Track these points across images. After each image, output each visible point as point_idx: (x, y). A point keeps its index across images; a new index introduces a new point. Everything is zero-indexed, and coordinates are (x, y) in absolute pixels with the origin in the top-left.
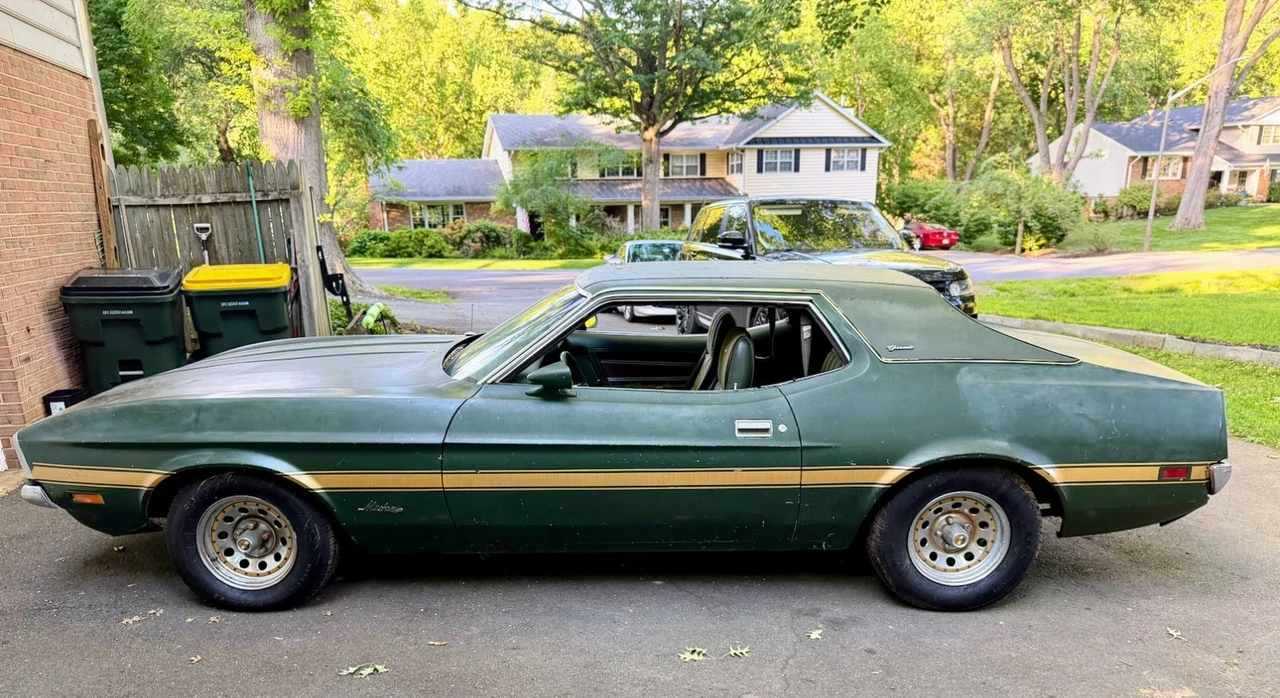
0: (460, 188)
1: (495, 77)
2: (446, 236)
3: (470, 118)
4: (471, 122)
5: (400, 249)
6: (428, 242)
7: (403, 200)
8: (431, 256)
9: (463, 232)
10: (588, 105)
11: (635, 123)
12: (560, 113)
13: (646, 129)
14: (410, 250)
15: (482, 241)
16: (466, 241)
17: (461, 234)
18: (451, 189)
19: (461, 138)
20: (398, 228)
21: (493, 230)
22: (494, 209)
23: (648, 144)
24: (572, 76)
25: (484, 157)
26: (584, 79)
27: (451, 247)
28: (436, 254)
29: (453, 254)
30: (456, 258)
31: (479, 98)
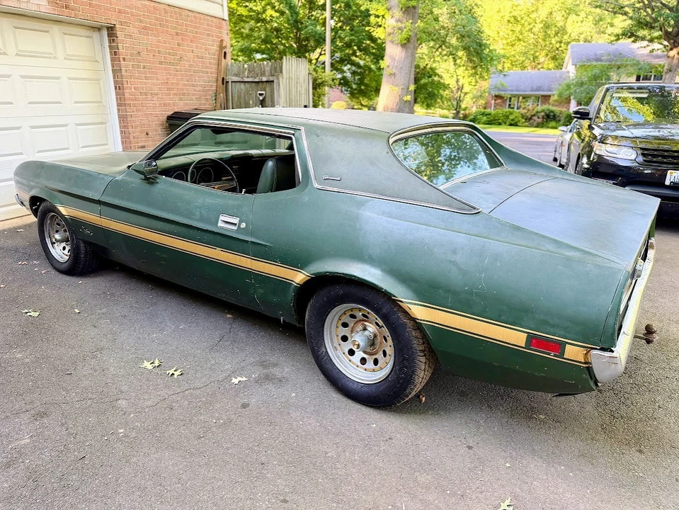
0: (540, 88)
1: (582, 22)
2: (522, 114)
3: (560, 47)
4: (560, 49)
5: (495, 120)
6: (511, 117)
7: (502, 93)
8: (511, 125)
9: (534, 112)
10: (632, 35)
11: (665, 46)
12: (611, 42)
13: (671, 49)
14: (500, 121)
15: (543, 118)
16: (534, 118)
17: (532, 114)
18: (535, 88)
19: (554, 58)
20: (498, 109)
21: (553, 112)
22: (552, 99)
23: (670, 60)
24: (625, 17)
25: (563, 70)
26: (631, 18)
27: (524, 120)
28: (514, 124)
29: (524, 124)
30: (525, 126)
31: (568, 35)
